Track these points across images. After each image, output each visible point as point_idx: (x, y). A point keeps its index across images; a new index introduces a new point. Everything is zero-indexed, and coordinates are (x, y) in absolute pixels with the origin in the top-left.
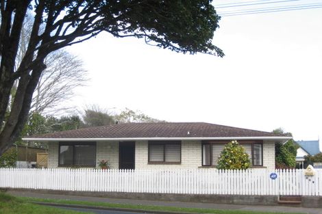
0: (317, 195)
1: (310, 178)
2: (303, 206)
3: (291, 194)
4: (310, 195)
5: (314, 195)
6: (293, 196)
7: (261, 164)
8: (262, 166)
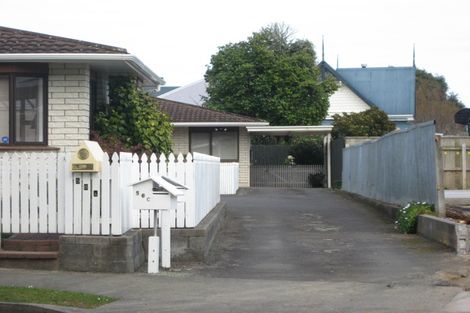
0: (106, 231)
1: (86, 180)
2: (63, 268)
3: (34, 230)
4: (86, 231)
5: (96, 231)
6: (38, 236)
7: (41, 140)
8: (43, 146)
